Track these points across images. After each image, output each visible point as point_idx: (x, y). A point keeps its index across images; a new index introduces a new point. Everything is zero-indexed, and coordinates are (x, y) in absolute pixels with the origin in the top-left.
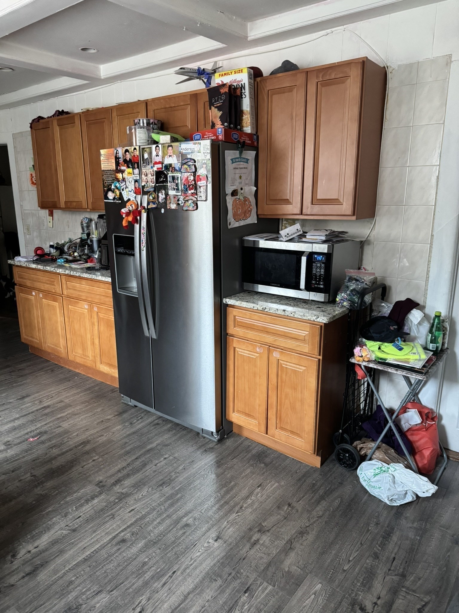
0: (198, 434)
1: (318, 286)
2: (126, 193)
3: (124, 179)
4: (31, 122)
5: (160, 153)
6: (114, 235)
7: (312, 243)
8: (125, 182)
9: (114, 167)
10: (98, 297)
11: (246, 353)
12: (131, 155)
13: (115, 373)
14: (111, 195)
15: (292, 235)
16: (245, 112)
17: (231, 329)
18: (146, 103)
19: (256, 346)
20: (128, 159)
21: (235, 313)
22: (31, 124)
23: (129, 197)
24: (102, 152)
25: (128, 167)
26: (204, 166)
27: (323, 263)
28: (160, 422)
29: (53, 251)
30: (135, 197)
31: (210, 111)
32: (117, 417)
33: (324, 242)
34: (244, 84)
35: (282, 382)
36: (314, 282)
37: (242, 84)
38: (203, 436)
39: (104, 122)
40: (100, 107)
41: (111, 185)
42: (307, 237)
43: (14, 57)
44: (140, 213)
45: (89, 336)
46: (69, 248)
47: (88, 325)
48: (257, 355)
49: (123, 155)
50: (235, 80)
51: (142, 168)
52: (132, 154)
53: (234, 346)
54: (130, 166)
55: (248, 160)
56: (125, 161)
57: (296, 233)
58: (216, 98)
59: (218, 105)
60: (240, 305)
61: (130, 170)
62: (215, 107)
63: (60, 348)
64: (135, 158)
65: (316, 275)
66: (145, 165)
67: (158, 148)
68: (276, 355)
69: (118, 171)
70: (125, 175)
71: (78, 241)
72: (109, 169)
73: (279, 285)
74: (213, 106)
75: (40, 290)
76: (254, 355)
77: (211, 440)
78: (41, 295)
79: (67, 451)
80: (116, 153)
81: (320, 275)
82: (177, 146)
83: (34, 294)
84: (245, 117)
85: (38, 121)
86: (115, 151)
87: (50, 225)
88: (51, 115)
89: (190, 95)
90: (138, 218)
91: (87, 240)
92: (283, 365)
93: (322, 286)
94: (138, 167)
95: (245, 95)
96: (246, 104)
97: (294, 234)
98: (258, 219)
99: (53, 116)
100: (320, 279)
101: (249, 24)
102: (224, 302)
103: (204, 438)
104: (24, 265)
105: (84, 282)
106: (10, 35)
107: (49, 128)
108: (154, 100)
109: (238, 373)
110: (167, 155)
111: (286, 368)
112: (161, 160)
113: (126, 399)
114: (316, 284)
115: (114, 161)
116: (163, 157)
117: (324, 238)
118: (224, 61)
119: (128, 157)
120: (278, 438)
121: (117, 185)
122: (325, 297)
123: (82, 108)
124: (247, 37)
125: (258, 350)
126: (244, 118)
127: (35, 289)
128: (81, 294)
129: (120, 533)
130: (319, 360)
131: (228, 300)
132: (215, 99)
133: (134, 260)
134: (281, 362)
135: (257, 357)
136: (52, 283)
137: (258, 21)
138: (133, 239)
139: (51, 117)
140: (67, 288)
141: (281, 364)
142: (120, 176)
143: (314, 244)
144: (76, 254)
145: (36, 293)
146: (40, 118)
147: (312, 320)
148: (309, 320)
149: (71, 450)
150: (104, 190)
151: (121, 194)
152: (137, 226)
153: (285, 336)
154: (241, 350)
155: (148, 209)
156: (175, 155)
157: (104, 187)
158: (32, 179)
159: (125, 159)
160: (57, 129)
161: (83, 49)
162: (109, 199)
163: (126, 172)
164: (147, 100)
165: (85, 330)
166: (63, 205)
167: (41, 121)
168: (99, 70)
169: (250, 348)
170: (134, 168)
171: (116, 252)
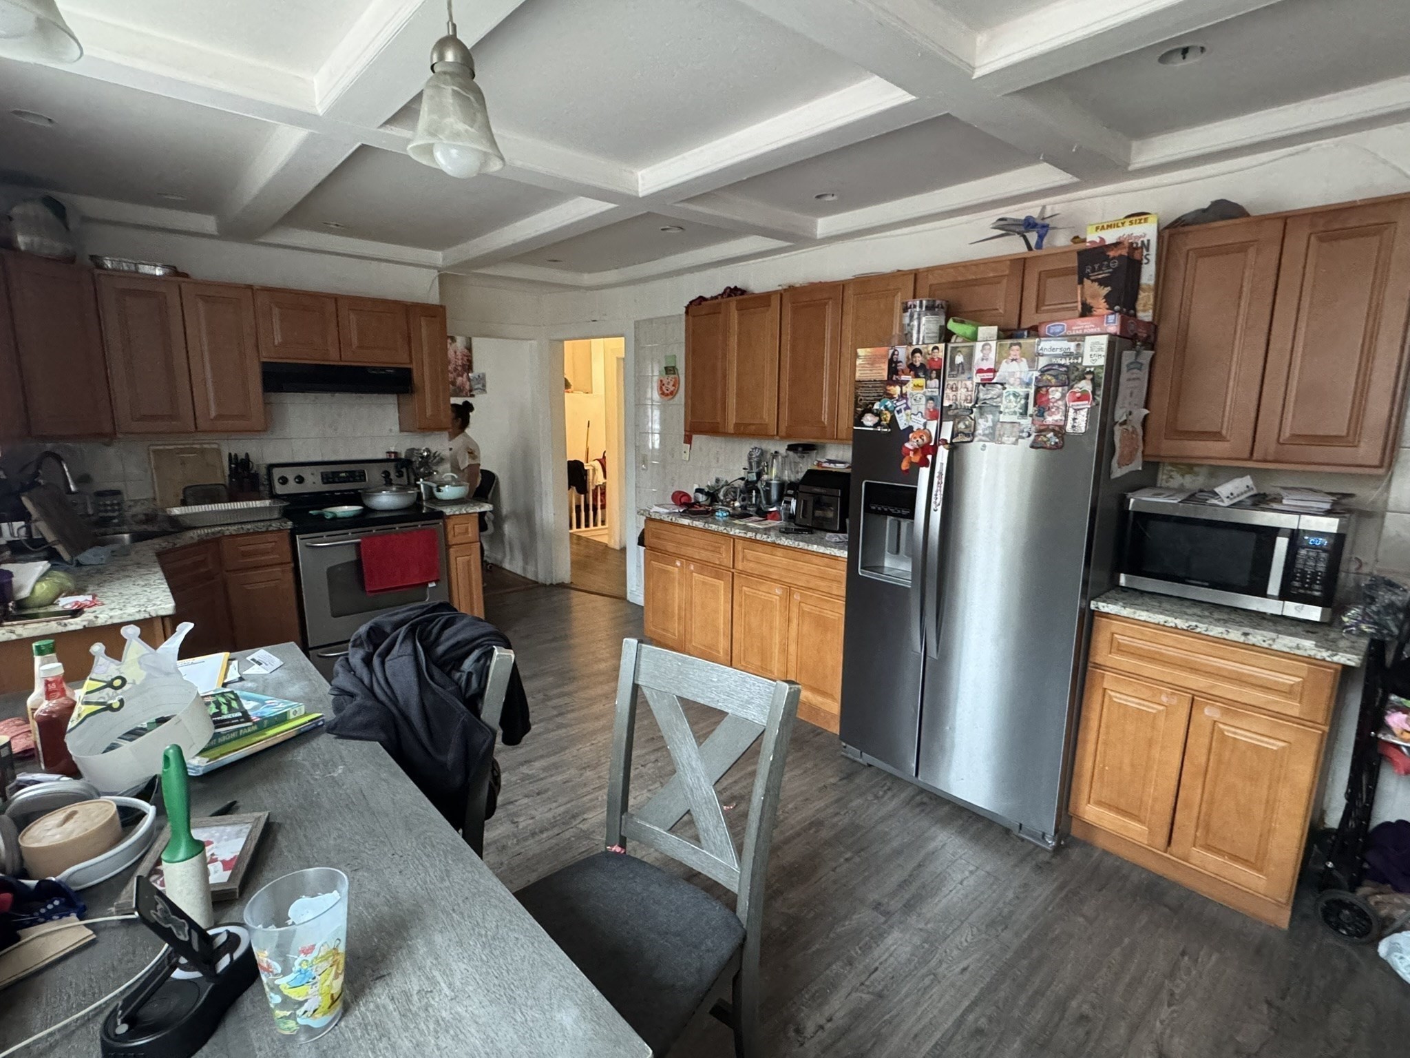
0: (1007, 831)
1: (1309, 592)
2: (905, 417)
3: (903, 396)
4: (686, 304)
5: (992, 356)
6: (866, 484)
7: (1300, 513)
8: (907, 399)
9: (884, 375)
10: (804, 578)
11: (1133, 702)
12: (925, 358)
13: (834, 707)
14: (869, 420)
15: (1238, 496)
16: (1143, 286)
17: (1102, 654)
18: (916, 274)
19: (1161, 692)
20: (918, 364)
21: (1114, 629)
22: (687, 308)
23: (911, 424)
24: (861, 352)
25: (917, 376)
26: (1090, 377)
27: (1325, 551)
28: (926, 800)
29: (702, 498)
30: (925, 425)
31: (1079, 287)
32: (845, 781)
33: (1329, 513)
34: (1149, 241)
35: (1219, 762)
36: (1297, 584)
37: (1143, 242)
38: (1019, 838)
39: (826, 304)
40: (817, 281)
41: (873, 404)
42: (1285, 502)
43: (717, 213)
44: (934, 452)
45: (777, 639)
46: (725, 495)
47: (778, 621)
48: (1161, 708)
49: (908, 358)
50: (1130, 236)
51: (947, 378)
52: (928, 357)
53: (1105, 685)
54: (921, 374)
55: (1142, 364)
56: (912, 367)
57: (1245, 492)
58: (1096, 266)
59: (1100, 276)
60: (1132, 616)
61: (921, 381)
62: (1093, 281)
63: (719, 652)
64: (933, 364)
65: (1304, 573)
66: (954, 373)
67: (988, 347)
68: (1210, 712)
69: (890, 381)
70: (907, 389)
71: (742, 483)
72: (869, 378)
73: (1207, 584)
74: (1088, 278)
75: (690, 560)
76: (1153, 708)
77: (1038, 846)
78: (692, 568)
79: (793, 838)
80: (893, 354)
81: (1315, 574)
82: (1032, 345)
83: (678, 564)
84: (1142, 295)
85: (700, 304)
86: (891, 351)
87: (686, 457)
88: (714, 294)
89: (1011, 260)
90: (930, 457)
91: (756, 482)
92: (1226, 733)
93: (1317, 594)
94: (938, 377)
95: (1148, 260)
96: (1148, 274)
97: (1242, 494)
98: (1145, 463)
99: (722, 295)
100: (1313, 581)
101: (1135, 144)
102: (1092, 606)
103: (1023, 840)
104: (666, 519)
105: (779, 552)
106: (748, 179)
107: (719, 313)
108: (930, 270)
109: (1107, 733)
110: (1006, 358)
111: (1235, 739)
112: (992, 367)
113: (853, 752)
114: (1303, 587)
115: (886, 367)
116: (998, 363)
117: (1327, 506)
118: (1057, 206)
119: (919, 359)
120: (1198, 863)
121: (889, 404)
122: (1323, 613)
123: (780, 283)
124: (1129, 165)
125: (1164, 699)
126: (1140, 297)
127: (679, 556)
128: (772, 570)
129: (963, 1015)
130: (1324, 732)
131: (1101, 605)
132: (1094, 268)
133: (911, 526)
134: (1221, 726)
135: (1159, 711)
136: (716, 550)
137: (1153, 139)
138: (913, 492)
139: (716, 297)
140: (744, 558)
141: (1222, 731)
142: (896, 390)
143: (1302, 516)
144: (737, 504)
145: (682, 563)
146: (701, 299)
147: (1318, 657)
148: (1310, 657)
149: (798, 834)
150: (856, 412)
151: (893, 418)
152: (924, 472)
153: (1239, 680)
154: (1118, 695)
155: (951, 443)
156: (1024, 360)
157: (856, 405)
158: (661, 388)
159: (912, 364)
160: (734, 315)
161: (818, 197)
162: (863, 425)
163: (910, 385)
164: (917, 270)
165: (771, 628)
166: (731, 429)
167: (703, 303)
168: (815, 226)
169: (1146, 694)
170: (929, 378)
171: (867, 510)
